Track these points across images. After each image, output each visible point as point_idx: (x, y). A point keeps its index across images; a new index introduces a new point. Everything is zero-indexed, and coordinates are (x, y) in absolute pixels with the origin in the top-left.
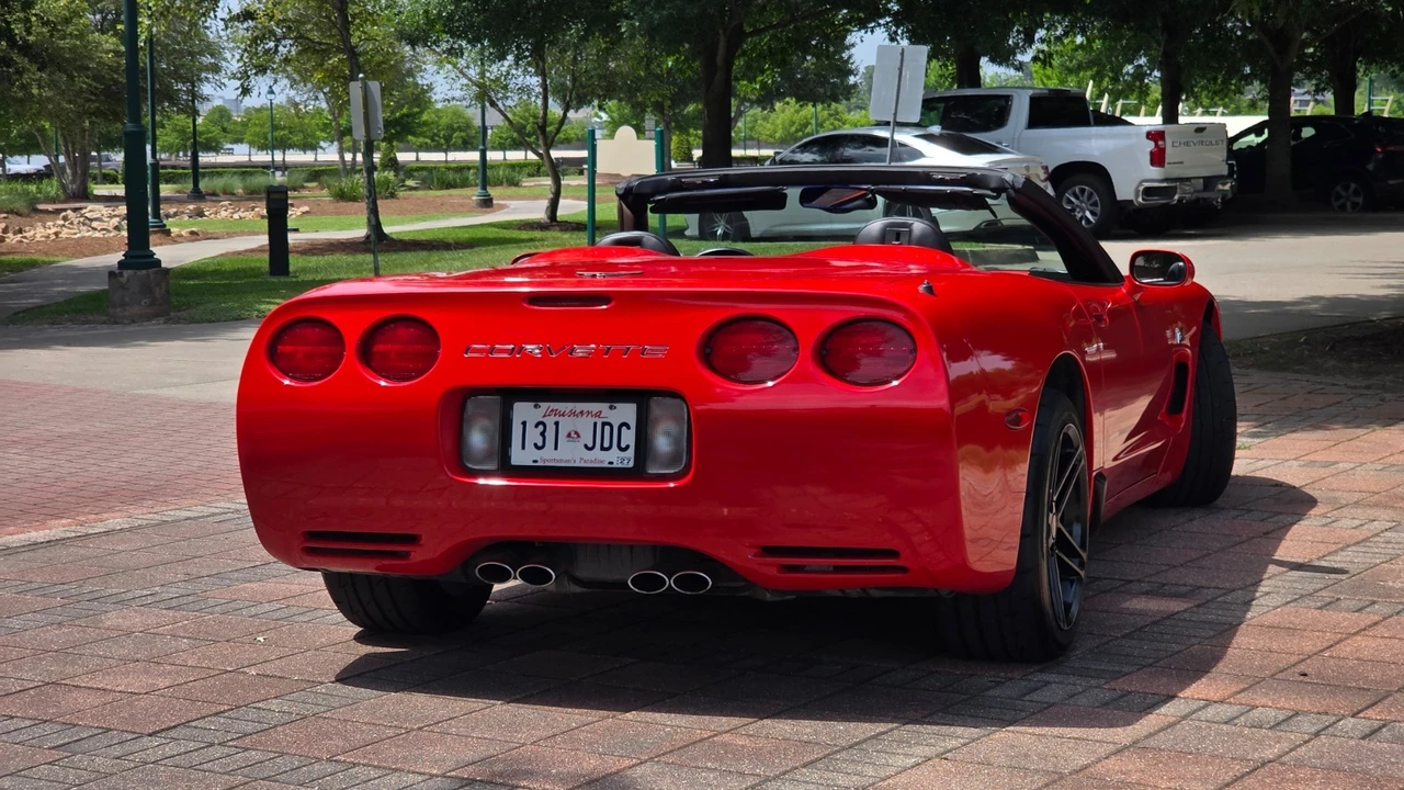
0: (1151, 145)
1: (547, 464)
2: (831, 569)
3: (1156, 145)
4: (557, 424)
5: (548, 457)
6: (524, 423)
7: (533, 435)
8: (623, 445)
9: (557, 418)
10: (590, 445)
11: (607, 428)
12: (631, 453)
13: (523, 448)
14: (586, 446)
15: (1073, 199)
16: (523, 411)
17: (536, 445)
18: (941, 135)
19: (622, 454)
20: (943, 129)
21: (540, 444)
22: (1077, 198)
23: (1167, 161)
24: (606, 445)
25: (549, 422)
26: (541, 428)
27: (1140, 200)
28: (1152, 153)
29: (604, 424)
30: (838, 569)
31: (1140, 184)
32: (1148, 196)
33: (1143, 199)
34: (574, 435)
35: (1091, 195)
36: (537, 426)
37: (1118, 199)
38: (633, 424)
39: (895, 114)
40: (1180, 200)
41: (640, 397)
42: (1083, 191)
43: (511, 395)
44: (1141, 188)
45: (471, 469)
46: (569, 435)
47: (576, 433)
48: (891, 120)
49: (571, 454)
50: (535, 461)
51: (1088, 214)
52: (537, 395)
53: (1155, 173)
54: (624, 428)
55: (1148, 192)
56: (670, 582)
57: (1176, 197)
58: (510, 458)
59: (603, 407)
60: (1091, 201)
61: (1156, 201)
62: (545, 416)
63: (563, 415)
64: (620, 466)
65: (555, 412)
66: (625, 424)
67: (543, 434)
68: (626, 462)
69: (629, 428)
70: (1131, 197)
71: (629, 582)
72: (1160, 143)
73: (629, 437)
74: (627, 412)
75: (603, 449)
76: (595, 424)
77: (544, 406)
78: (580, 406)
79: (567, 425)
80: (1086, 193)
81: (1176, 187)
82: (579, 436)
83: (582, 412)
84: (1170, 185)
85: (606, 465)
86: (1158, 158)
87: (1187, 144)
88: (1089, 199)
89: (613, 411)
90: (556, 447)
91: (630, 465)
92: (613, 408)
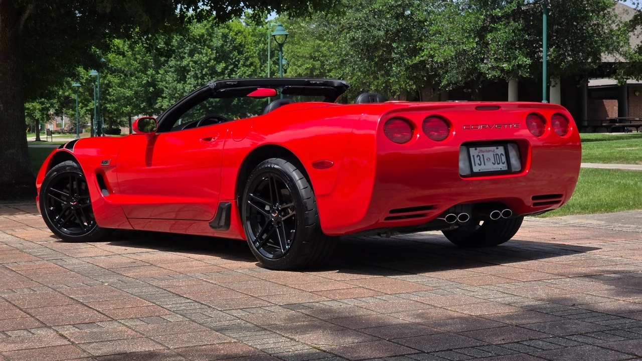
1: (483, 171)
4: (483, 155)
5: (483, 168)
6: (473, 156)
7: (477, 160)
8: (503, 162)
9: (483, 153)
12: (505, 165)
13: (475, 165)
14: (493, 163)
16: (473, 151)
17: (479, 164)
19: (503, 165)
24: (498, 162)
25: (481, 154)
26: (479, 157)
29: (496, 155)
34: (489, 159)
36: (477, 157)
38: (504, 154)
41: (504, 144)
43: (469, 145)
46: (487, 159)
49: (489, 166)
50: (480, 170)
52: (476, 144)
54: (502, 156)
58: (473, 169)
59: (494, 148)
62: (479, 153)
64: (504, 169)
65: (481, 151)
66: (502, 154)
67: (480, 159)
73: (504, 159)
74: (501, 150)
75: (498, 164)
76: (494, 155)
77: (478, 149)
78: (488, 148)
79: (486, 155)
83: (489, 151)
85: (500, 170)
89: (498, 150)
90: (485, 165)
91: (506, 169)
92: (497, 148)
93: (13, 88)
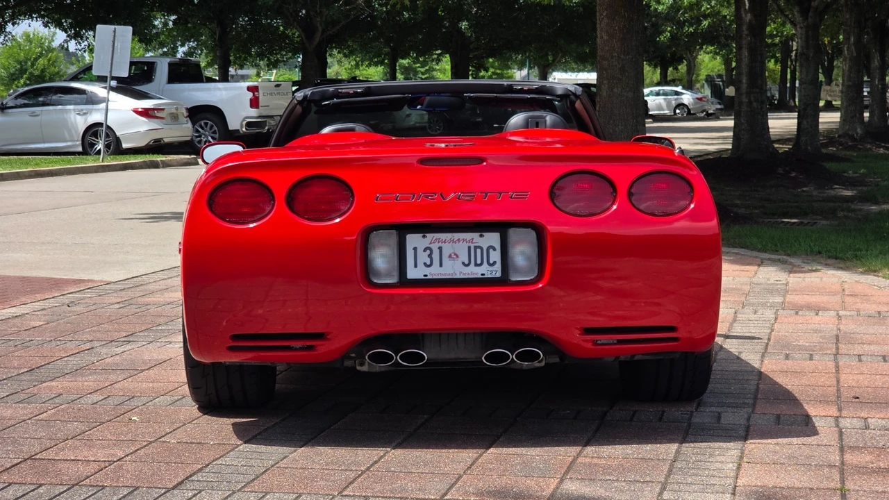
0: (250, 95)
1: (435, 277)
2: (615, 342)
3: (254, 95)
4: (440, 248)
5: (435, 272)
6: (415, 249)
7: (423, 257)
8: (491, 262)
9: (440, 244)
10: (467, 262)
11: (479, 251)
12: (498, 266)
13: (416, 266)
14: (463, 263)
15: (200, 129)
16: (413, 240)
17: (425, 264)
18: (117, 86)
19: (491, 268)
20: (118, 83)
21: (428, 263)
22: (202, 128)
23: (260, 105)
24: (479, 262)
25: (435, 247)
26: (428, 252)
27: (244, 129)
28: (251, 100)
29: (476, 248)
30: (620, 342)
31: (244, 120)
32: (249, 127)
33: (246, 129)
34: (454, 256)
35: (212, 127)
36: (425, 250)
37: (230, 128)
38: (498, 247)
39: (111, 72)
40: (268, 130)
41: (502, 228)
42: (206, 124)
43: (404, 229)
44: (244, 123)
45: (376, 283)
46: (450, 256)
47: (455, 254)
48: (108, 75)
49: (453, 269)
50: (425, 276)
51: (210, 138)
52: (424, 228)
53: (253, 112)
54: (491, 250)
55: (249, 125)
56: (513, 357)
57: (267, 128)
58: (406, 273)
59: (475, 236)
60: (213, 130)
61: (255, 130)
62: (431, 243)
63: (445, 242)
64: (490, 276)
65: (438, 240)
66: (492, 247)
67: (430, 256)
68: (494, 273)
69: (494, 249)
70: (238, 127)
71: (483, 358)
72: (256, 93)
73: (496, 256)
74: (493, 239)
75: (476, 265)
76: (469, 248)
77: (430, 236)
78: (457, 236)
79: (448, 249)
80: (209, 126)
81: (266, 121)
82: (457, 256)
83: (459, 240)
84: (263, 120)
85: (480, 276)
86: (254, 103)
87: (271, 94)
88: (211, 129)
89: (483, 238)
90: (441, 265)
91: (498, 275)
92: (481, 236)
93: (622, 56)
